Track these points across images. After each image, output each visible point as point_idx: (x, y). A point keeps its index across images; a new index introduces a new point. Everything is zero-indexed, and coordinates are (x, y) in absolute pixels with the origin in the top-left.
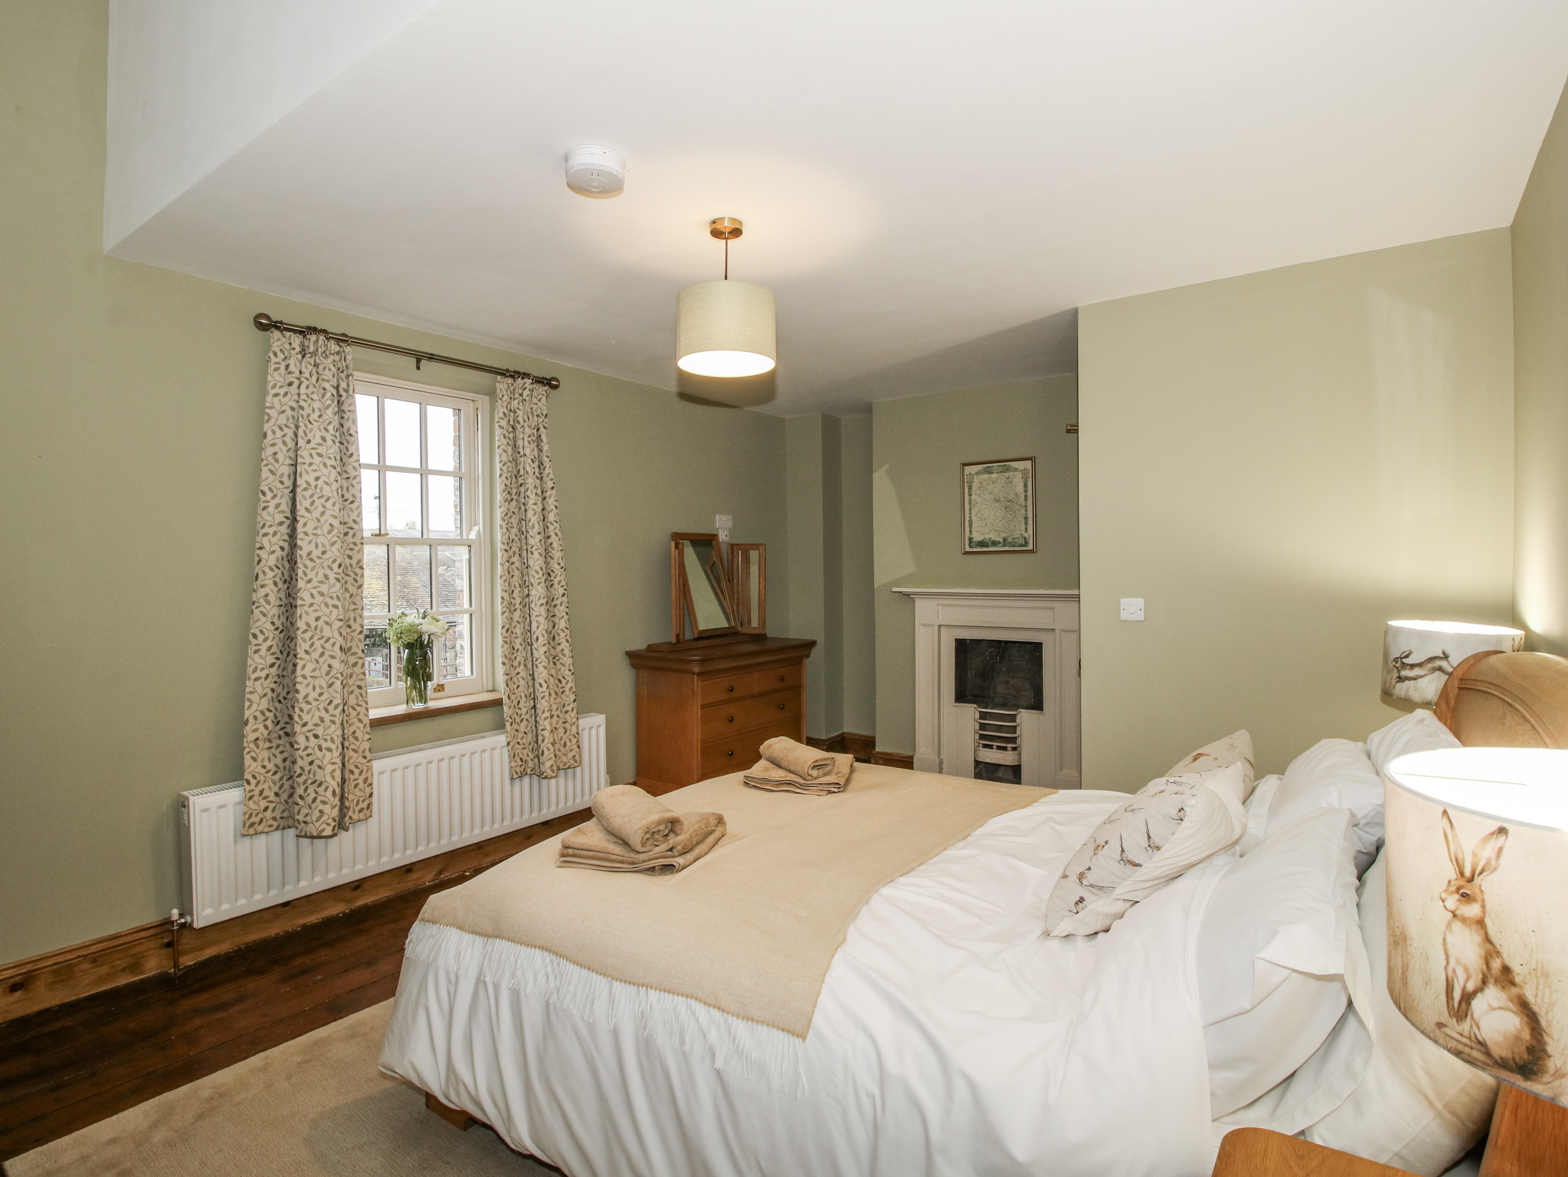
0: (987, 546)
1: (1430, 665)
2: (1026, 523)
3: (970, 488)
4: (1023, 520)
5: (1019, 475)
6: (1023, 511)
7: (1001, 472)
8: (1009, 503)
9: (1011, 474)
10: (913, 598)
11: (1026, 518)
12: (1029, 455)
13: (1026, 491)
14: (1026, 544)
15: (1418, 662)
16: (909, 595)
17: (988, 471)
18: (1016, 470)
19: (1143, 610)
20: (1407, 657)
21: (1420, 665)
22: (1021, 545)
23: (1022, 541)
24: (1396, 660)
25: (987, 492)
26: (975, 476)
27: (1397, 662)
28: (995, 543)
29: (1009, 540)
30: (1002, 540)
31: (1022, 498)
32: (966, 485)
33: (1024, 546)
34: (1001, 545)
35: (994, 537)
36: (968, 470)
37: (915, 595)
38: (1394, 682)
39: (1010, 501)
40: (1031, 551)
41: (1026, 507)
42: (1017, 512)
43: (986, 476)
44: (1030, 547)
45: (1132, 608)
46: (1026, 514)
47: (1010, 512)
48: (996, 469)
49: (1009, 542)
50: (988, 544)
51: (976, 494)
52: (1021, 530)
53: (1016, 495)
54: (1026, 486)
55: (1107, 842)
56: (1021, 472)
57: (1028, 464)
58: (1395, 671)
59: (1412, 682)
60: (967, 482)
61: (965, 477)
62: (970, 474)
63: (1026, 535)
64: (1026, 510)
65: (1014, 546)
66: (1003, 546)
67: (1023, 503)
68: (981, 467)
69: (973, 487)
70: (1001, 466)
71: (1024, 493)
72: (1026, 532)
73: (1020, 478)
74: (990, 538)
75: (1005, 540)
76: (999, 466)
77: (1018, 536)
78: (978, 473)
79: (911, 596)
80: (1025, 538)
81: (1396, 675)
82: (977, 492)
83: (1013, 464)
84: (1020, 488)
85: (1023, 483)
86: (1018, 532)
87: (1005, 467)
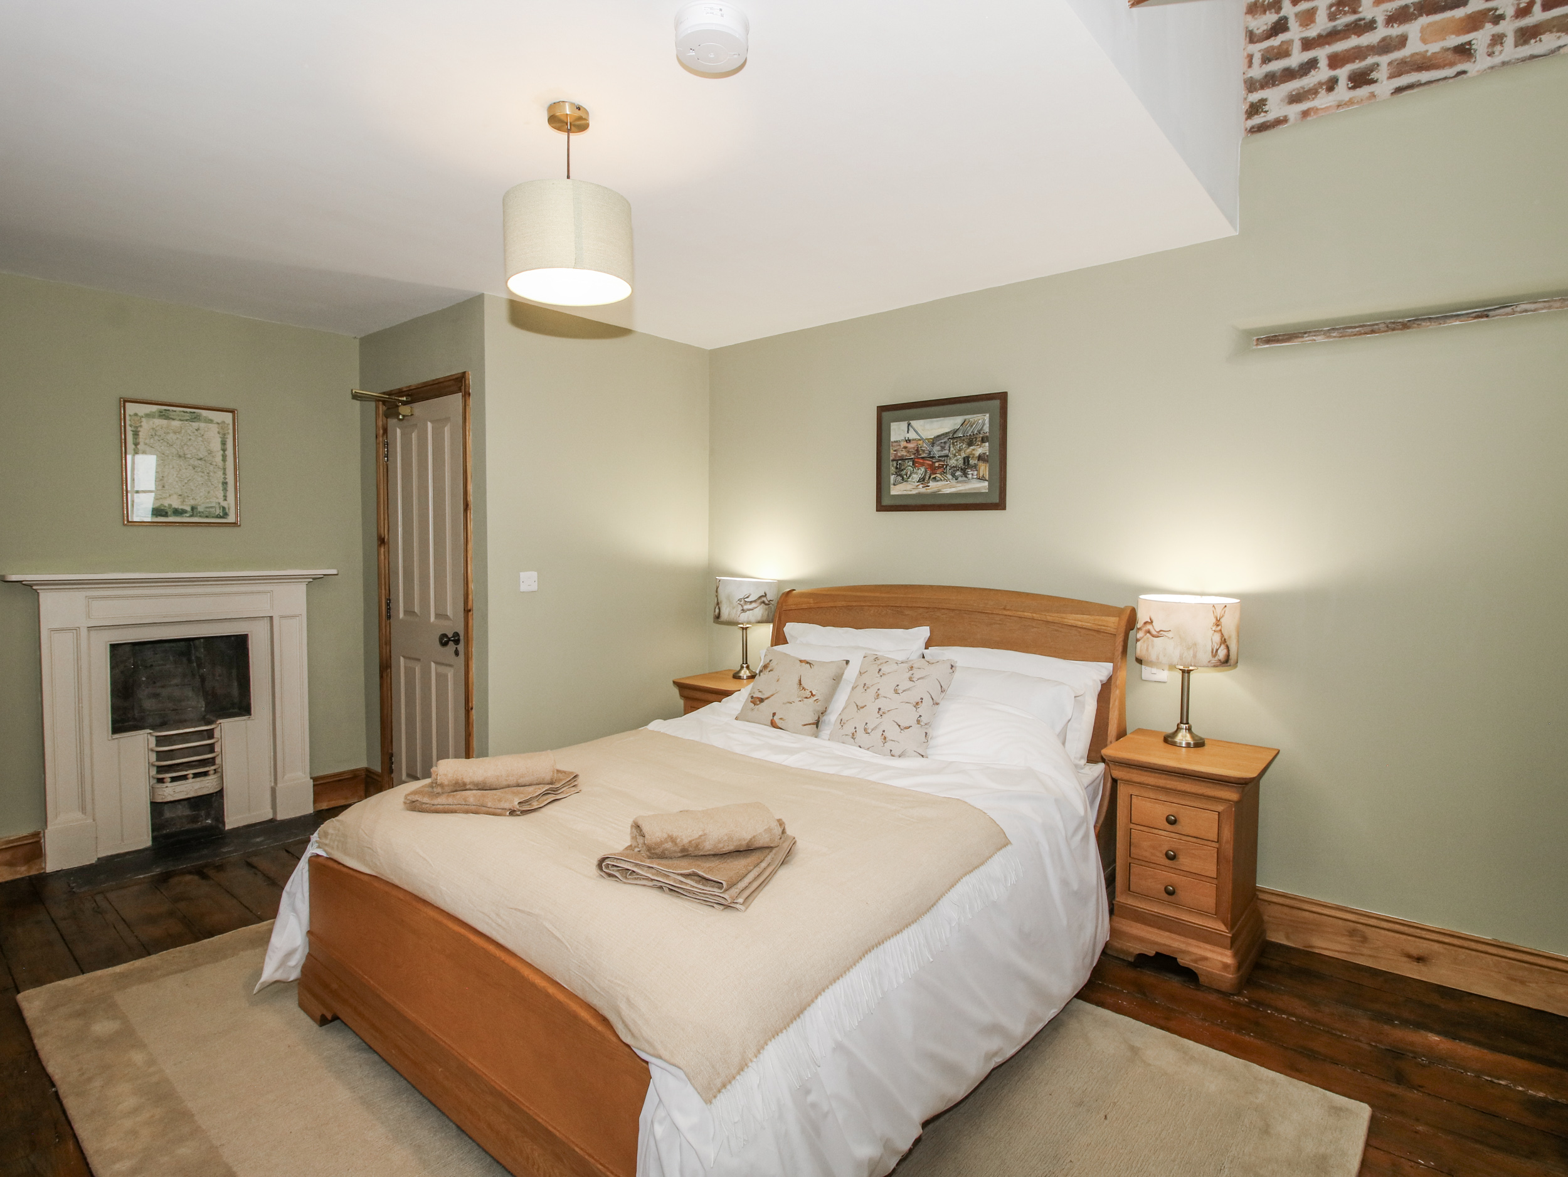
0: (166, 515)
1: (760, 601)
2: (225, 490)
3: (136, 434)
4: (220, 485)
5: (214, 429)
6: (220, 473)
7: (187, 420)
8: (199, 462)
9: (202, 425)
10: (36, 590)
11: (225, 484)
12: (231, 406)
13: (224, 450)
14: (225, 515)
15: (754, 600)
16: (31, 586)
17: (163, 415)
18: (211, 421)
19: (536, 582)
20: (747, 597)
21: (755, 601)
22: (218, 517)
23: (219, 512)
24: (740, 600)
25: (166, 444)
26: (143, 419)
27: (741, 601)
28: (177, 512)
29: (200, 509)
30: (188, 509)
31: (219, 458)
32: (128, 428)
33: (221, 517)
34: (188, 515)
35: (176, 504)
36: (131, 408)
37: (41, 585)
38: (739, 613)
39: (201, 459)
40: (235, 524)
41: (225, 469)
42: (211, 474)
43: (159, 422)
44: (231, 518)
45: (529, 581)
46: (225, 478)
47: (200, 474)
48: (179, 416)
49: (200, 512)
50: (167, 513)
51: (146, 444)
52: (217, 498)
53: (210, 452)
54: (224, 443)
55: (922, 699)
56: (216, 425)
57: (228, 417)
58: (740, 606)
59: (751, 611)
60: (131, 426)
61: (128, 418)
62: (136, 415)
63: (224, 504)
64: (225, 474)
65: (207, 517)
66: (191, 516)
67: (221, 464)
68: (155, 408)
69: (140, 433)
70: (187, 412)
71: (222, 452)
72: (225, 500)
73: (216, 432)
74: (170, 505)
75: (193, 508)
76: (184, 412)
77: (213, 505)
78: (148, 416)
79: (34, 587)
80: (224, 508)
81: (740, 608)
82: (147, 441)
83: (204, 413)
84: (216, 445)
85: (220, 440)
86: (214, 500)
87: (194, 415)
